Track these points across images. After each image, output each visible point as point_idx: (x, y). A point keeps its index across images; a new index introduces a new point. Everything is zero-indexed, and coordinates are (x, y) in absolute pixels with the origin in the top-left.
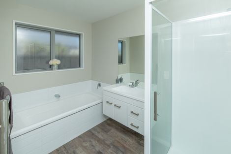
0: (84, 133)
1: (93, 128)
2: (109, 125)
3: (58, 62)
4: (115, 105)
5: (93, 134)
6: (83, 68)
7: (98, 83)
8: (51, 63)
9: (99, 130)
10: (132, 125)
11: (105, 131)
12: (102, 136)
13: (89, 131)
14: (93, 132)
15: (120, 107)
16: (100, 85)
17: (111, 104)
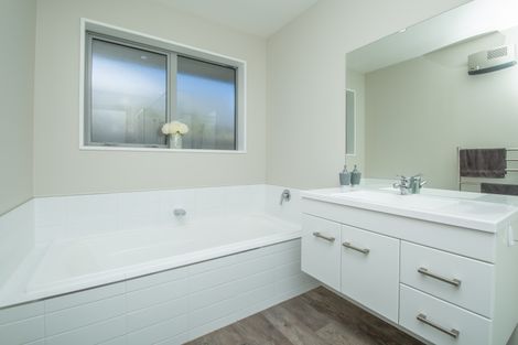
0: (245, 320)
1: (271, 310)
2: (319, 307)
3: (184, 129)
4: (347, 246)
5: (271, 327)
6: (245, 151)
7: (281, 190)
8: (166, 129)
9: (288, 317)
10: (422, 319)
11: (308, 325)
12: (301, 337)
13: (260, 316)
14: (273, 321)
15: (366, 252)
16: (287, 196)
17: (332, 240)
